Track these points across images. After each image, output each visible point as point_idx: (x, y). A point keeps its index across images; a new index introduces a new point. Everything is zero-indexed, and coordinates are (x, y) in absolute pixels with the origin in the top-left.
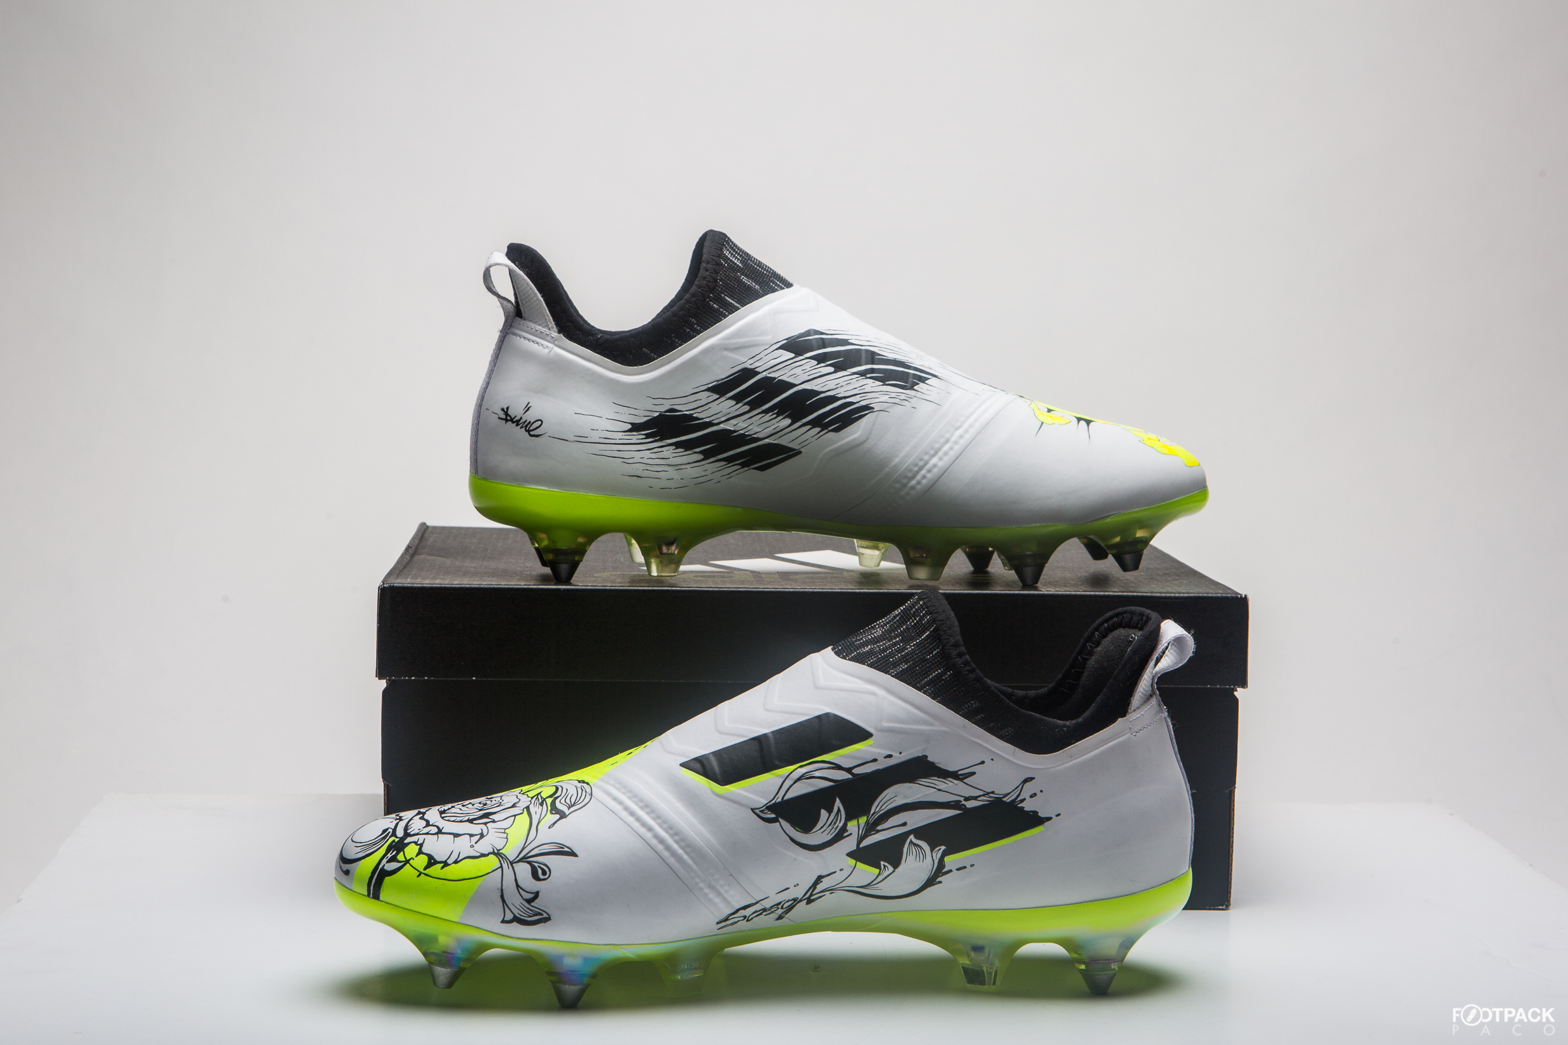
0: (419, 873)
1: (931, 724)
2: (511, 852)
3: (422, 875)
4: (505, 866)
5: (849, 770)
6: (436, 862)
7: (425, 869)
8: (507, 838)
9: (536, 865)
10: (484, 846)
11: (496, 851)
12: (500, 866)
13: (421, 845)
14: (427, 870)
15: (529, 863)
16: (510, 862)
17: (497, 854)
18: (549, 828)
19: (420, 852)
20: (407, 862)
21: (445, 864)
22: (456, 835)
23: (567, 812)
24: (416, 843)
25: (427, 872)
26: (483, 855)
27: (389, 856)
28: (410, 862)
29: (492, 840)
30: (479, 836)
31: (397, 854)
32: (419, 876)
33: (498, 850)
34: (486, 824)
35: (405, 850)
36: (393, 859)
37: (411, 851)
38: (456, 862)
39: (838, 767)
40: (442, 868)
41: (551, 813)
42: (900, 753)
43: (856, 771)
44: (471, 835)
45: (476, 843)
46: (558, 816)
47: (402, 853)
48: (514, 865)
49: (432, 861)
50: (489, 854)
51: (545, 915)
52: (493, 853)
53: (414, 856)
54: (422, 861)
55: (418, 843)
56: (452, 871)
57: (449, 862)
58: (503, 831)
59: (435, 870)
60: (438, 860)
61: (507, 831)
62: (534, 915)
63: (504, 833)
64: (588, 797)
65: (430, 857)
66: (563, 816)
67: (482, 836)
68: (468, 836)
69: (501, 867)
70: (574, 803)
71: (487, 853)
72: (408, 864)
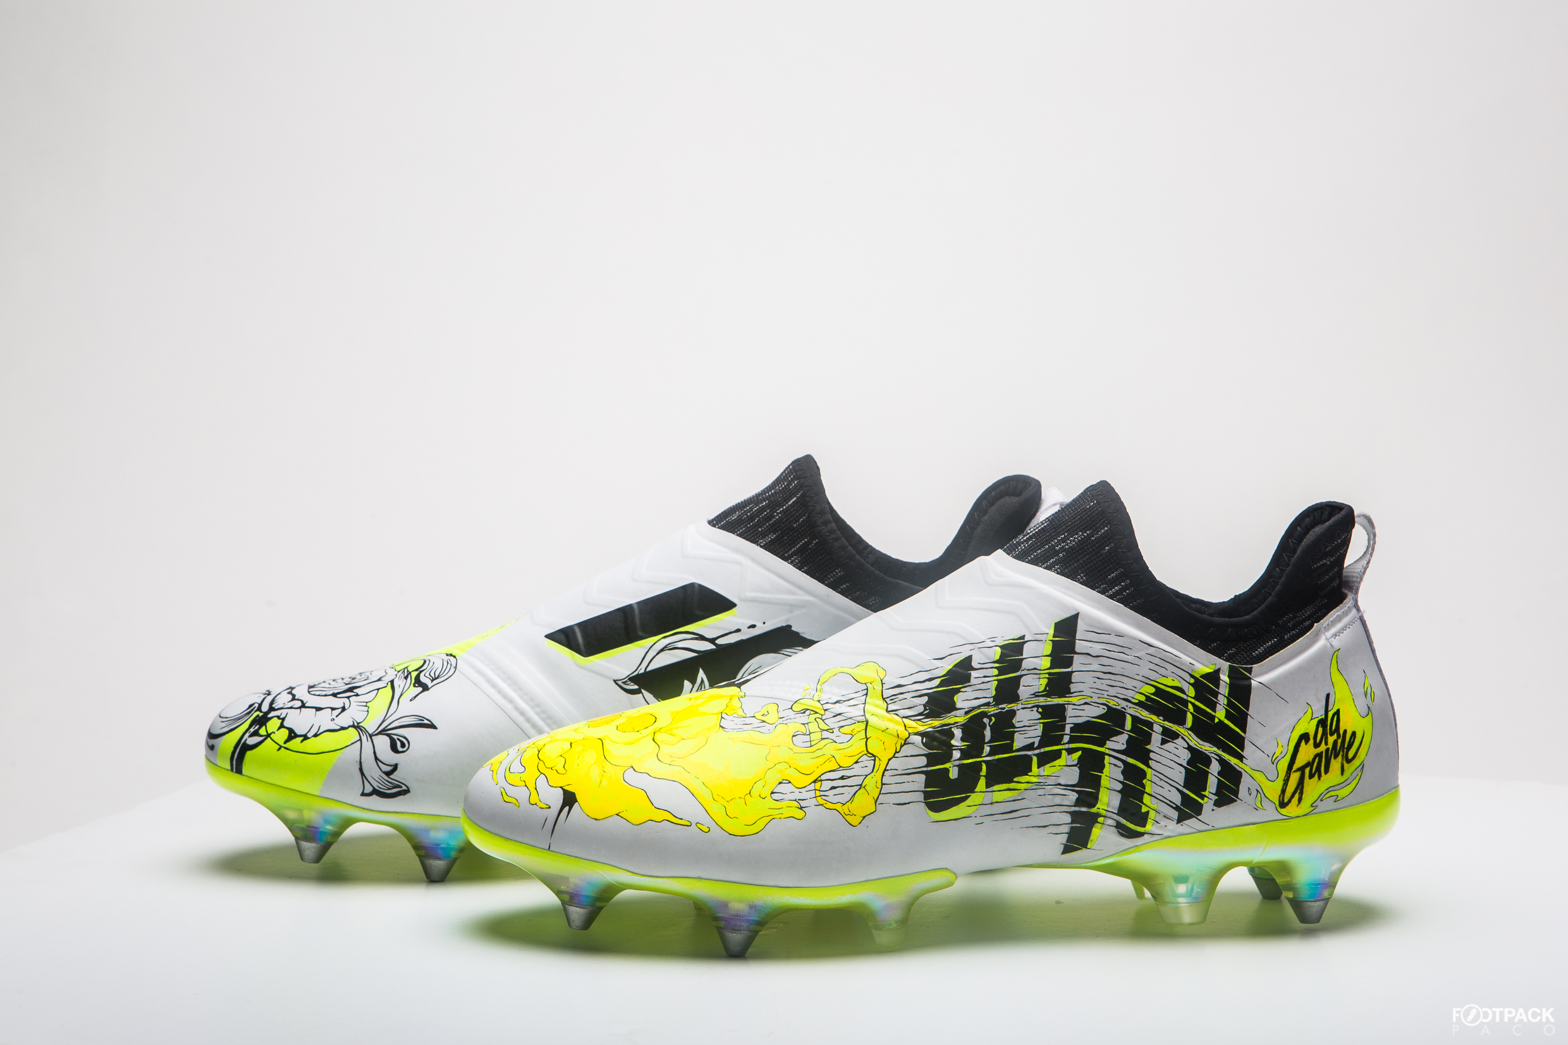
0: (278, 747)
1: (794, 594)
2: (371, 725)
3: (282, 749)
4: (364, 738)
5: (712, 641)
6: (296, 736)
7: (285, 743)
8: (368, 711)
9: (395, 737)
10: (345, 720)
11: (356, 724)
12: (359, 738)
13: (283, 719)
14: (288, 744)
15: (388, 735)
16: (371, 736)
17: (357, 727)
18: (411, 700)
19: (282, 726)
20: (268, 736)
21: (305, 737)
22: (318, 709)
23: (430, 684)
24: (278, 717)
25: (287, 745)
26: (343, 728)
27: (252, 730)
28: (272, 736)
29: (354, 713)
30: (340, 710)
31: (259, 728)
32: (279, 750)
33: (358, 723)
34: (348, 697)
35: (268, 724)
36: (256, 733)
37: (272, 725)
38: (316, 735)
39: (702, 638)
40: (302, 741)
41: (414, 686)
42: (764, 623)
43: (719, 642)
44: (333, 709)
45: (337, 716)
46: (420, 689)
47: (264, 727)
48: (373, 737)
49: (292, 735)
50: (350, 726)
51: (404, 788)
52: (353, 726)
53: (275, 730)
54: (284, 733)
55: (281, 717)
56: (312, 745)
57: (309, 735)
58: (365, 704)
59: (295, 743)
60: (298, 733)
61: (368, 704)
62: (393, 788)
63: (366, 706)
64: (453, 670)
65: (291, 731)
66: (425, 688)
67: (344, 709)
68: (330, 710)
69: (360, 740)
70: (438, 676)
71: (347, 726)
72: (269, 739)
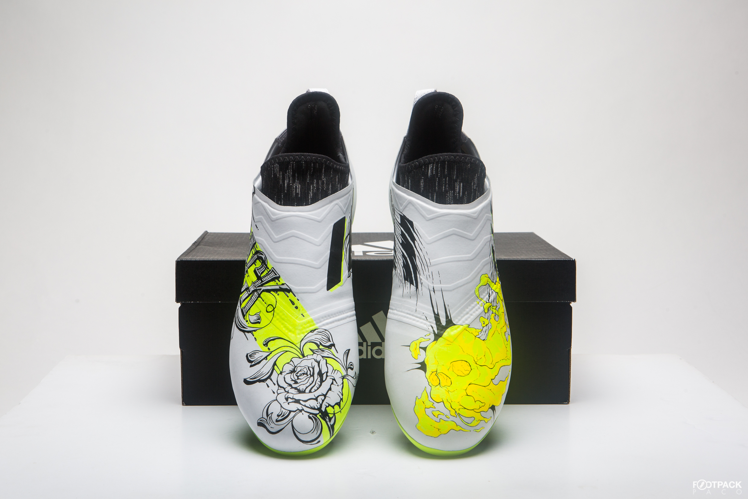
2: (344, 373)
3: (341, 411)
4: (347, 378)
6: (340, 403)
7: (340, 409)
8: (338, 371)
9: (349, 366)
10: (339, 381)
13: (329, 405)
15: (348, 369)
17: (343, 378)
18: (338, 353)
19: (333, 407)
20: (334, 414)
21: (342, 399)
22: (330, 389)
23: (332, 343)
24: (327, 407)
26: (343, 383)
27: (327, 420)
28: (335, 412)
30: (334, 381)
31: (329, 416)
33: (342, 377)
34: (327, 376)
35: (328, 412)
36: (330, 419)
37: (330, 410)
38: (342, 395)
40: (342, 401)
41: (331, 349)
44: (332, 383)
45: (337, 383)
46: (333, 347)
47: (329, 414)
48: (348, 374)
49: (338, 404)
50: (343, 380)
52: (343, 379)
53: (334, 410)
54: (336, 407)
55: (328, 405)
56: (345, 398)
57: (341, 397)
58: (334, 371)
59: (342, 404)
60: (339, 401)
61: (334, 369)
63: (335, 370)
64: (327, 332)
65: (337, 404)
66: (333, 345)
67: (334, 379)
68: (332, 385)
70: (328, 338)
71: (342, 381)
72: (336, 414)
